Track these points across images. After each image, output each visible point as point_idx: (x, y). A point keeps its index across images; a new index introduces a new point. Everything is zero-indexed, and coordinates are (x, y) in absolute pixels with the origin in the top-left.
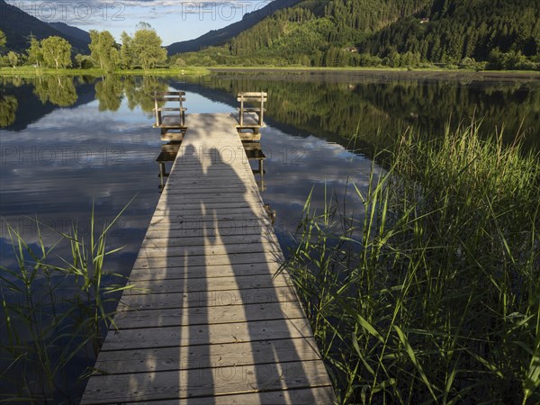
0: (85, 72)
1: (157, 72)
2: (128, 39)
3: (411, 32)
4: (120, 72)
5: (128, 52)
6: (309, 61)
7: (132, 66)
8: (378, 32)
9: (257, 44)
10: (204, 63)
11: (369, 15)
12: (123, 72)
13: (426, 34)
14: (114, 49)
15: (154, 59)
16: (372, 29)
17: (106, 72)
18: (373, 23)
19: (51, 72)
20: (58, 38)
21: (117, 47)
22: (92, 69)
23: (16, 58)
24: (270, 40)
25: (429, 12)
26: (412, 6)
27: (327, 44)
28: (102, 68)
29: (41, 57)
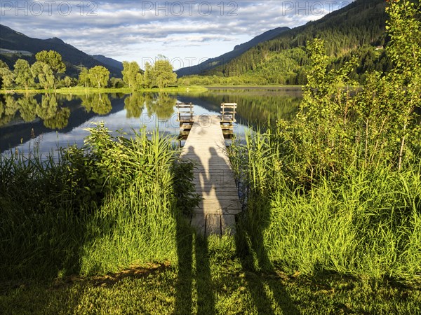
0: (118, 90)
1: (169, 90)
2: (149, 67)
3: (368, 56)
4: (143, 90)
5: (149, 77)
6: (285, 81)
7: (151, 86)
8: (341, 58)
9: (244, 68)
10: (203, 83)
11: (333, 45)
12: (145, 90)
13: (381, 58)
14: (139, 74)
15: (167, 81)
16: (336, 56)
17: (133, 90)
18: (337, 51)
19: (95, 91)
20: (101, 67)
21: (141, 72)
22: (122, 88)
23: (70, 81)
24: (254, 65)
25: (384, 41)
26: (369, 36)
27: (299, 67)
28: (130, 88)
29: (89, 81)
